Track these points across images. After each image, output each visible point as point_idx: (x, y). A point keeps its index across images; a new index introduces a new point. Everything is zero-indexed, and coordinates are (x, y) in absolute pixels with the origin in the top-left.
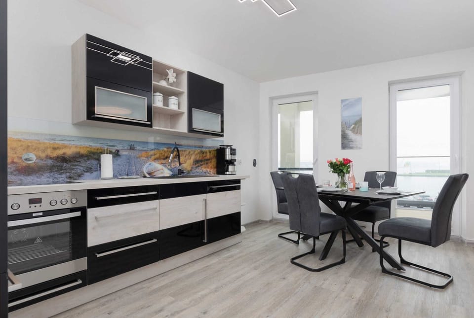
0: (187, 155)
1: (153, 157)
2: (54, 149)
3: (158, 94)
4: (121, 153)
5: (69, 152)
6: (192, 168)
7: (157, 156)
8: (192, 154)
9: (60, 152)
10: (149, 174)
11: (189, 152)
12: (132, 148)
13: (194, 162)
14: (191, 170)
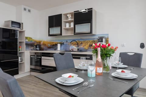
0: (86, 43)
1: (73, 44)
2: (52, 43)
3: (67, 23)
4: (64, 43)
5: (54, 43)
6: (88, 48)
7: (74, 44)
8: (88, 42)
9: (53, 44)
10: (72, 50)
11: (87, 42)
12: (67, 42)
13: (89, 45)
14: (88, 49)
